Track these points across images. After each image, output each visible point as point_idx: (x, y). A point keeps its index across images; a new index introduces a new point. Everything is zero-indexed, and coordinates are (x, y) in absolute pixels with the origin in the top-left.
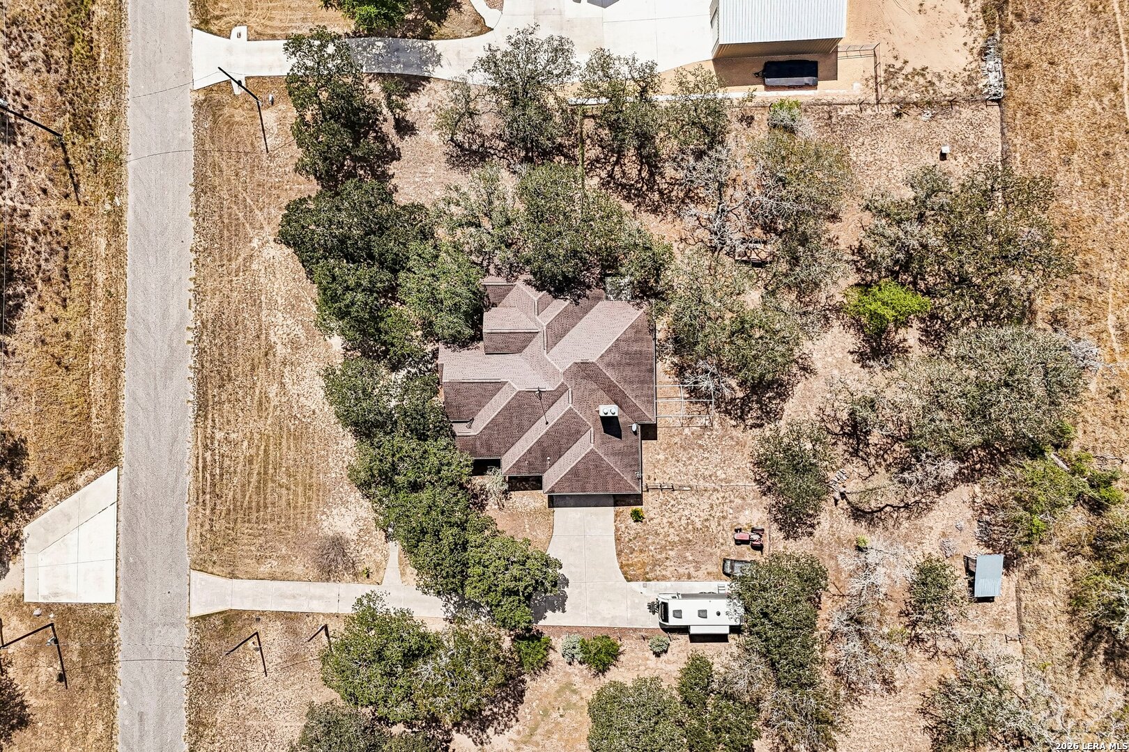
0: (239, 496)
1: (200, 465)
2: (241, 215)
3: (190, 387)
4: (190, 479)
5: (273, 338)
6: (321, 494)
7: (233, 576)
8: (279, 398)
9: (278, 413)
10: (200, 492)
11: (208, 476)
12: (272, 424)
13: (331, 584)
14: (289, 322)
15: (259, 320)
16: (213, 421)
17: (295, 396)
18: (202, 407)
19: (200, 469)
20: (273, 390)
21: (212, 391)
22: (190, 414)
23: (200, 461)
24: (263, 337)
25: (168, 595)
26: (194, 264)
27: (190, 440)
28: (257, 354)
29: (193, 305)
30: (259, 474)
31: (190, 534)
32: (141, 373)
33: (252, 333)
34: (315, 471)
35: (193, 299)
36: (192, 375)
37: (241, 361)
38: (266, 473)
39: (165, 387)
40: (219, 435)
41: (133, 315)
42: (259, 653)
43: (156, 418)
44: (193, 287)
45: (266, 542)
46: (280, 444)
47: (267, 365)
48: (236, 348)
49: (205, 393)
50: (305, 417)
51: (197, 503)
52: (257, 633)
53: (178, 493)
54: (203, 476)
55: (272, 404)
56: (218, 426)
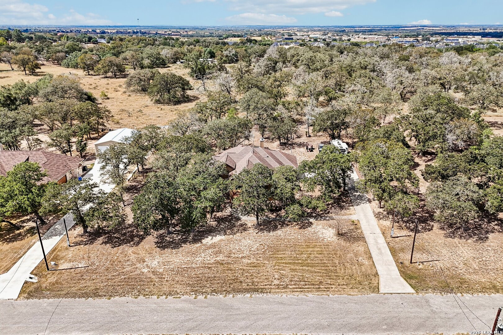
0: (319, 274)
1: (299, 290)
2: (123, 277)
3: (240, 296)
4: (310, 295)
5: (212, 261)
6: (311, 241)
7: (376, 275)
8: (252, 259)
9: (261, 259)
10: (318, 290)
11: (306, 287)
12: (269, 261)
13: (365, 236)
14: (203, 255)
15: (198, 268)
16: (266, 285)
17: (251, 252)
18: (255, 290)
19: (302, 290)
20: (245, 261)
21: (244, 286)
22: (261, 295)
23: (296, 290)
24: (210, 266)
25: (405, 304)
26: (147, 297)
27: (280, 295)
28: (221, 268)
29: (179, 296)
30: (302, 266)
31: (352, 294)
32: (225, 323)
33: (207, 270)
34: (298, 244)
35: (173, 296)
36: (231, 296)
37: (225, 274)
38: (302, 263)
39: (238, 309)
40: (276, 282)
41: (175, 330)
42: (424, 263)
43: (263, 314)
44: (164, 297)
45: (348, 262)
46: (282, 257)
47: (228, 263)
48: (215, 277)
49: (244, 289)
50: (264, 248)
51: (328, 291)
52: (411, 263)
53: (322, 300)
54: (307, 288)
55: (255, 261)
56: (270, 283)
